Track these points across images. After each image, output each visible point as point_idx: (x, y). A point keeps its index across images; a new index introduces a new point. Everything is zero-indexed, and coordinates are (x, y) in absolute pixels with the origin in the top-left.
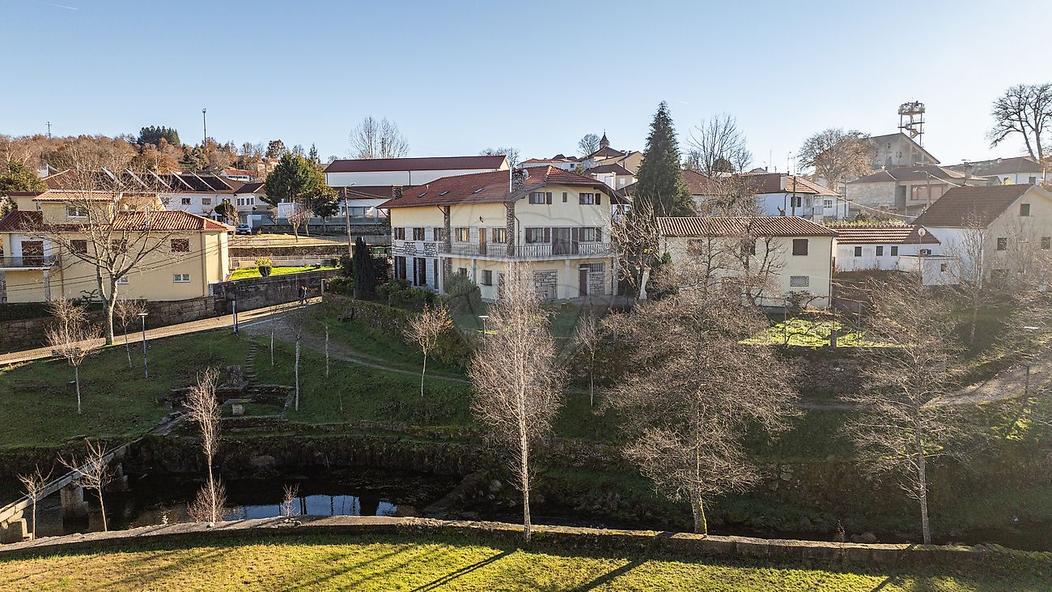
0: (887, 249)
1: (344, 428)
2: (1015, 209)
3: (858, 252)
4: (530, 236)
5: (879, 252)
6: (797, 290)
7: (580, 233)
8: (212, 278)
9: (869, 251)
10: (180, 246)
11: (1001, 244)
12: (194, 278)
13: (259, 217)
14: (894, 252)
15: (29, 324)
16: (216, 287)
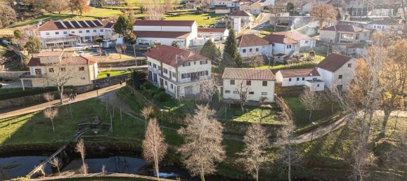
0: (301, 78)
1: (124, 140)
2: (346, 65)
3: (290, 80)
4: (183, 76)
5: (298, 79)
6: (263, 96)
7: (201, 73)
8: (92, 79)
9: (294, 79)
10: (82, 69)
11: (340, 77)
12: (87, 78)
13: (111, 43)
14: (303, 79)
15: (39, 95)
16: (93, 81)
